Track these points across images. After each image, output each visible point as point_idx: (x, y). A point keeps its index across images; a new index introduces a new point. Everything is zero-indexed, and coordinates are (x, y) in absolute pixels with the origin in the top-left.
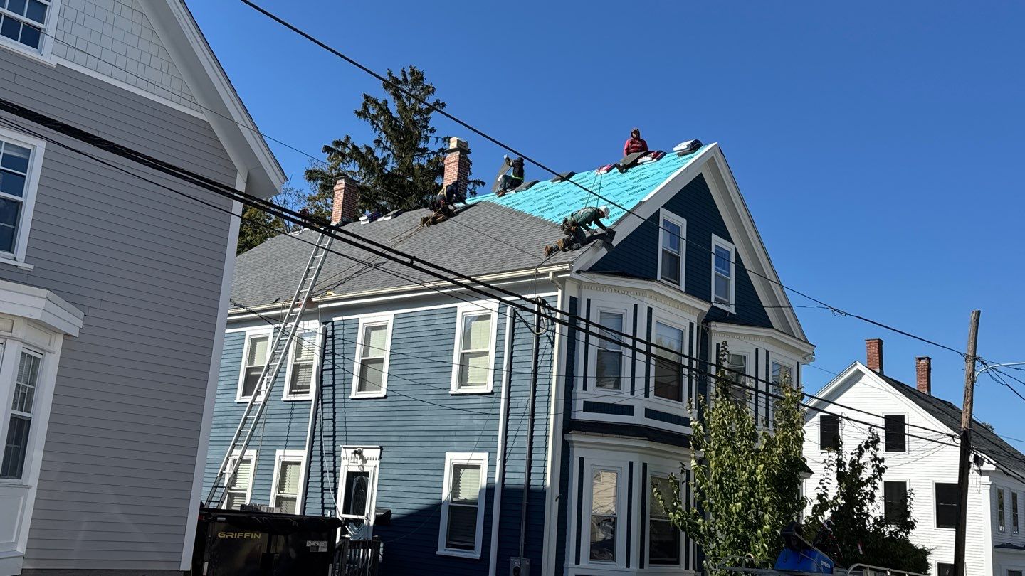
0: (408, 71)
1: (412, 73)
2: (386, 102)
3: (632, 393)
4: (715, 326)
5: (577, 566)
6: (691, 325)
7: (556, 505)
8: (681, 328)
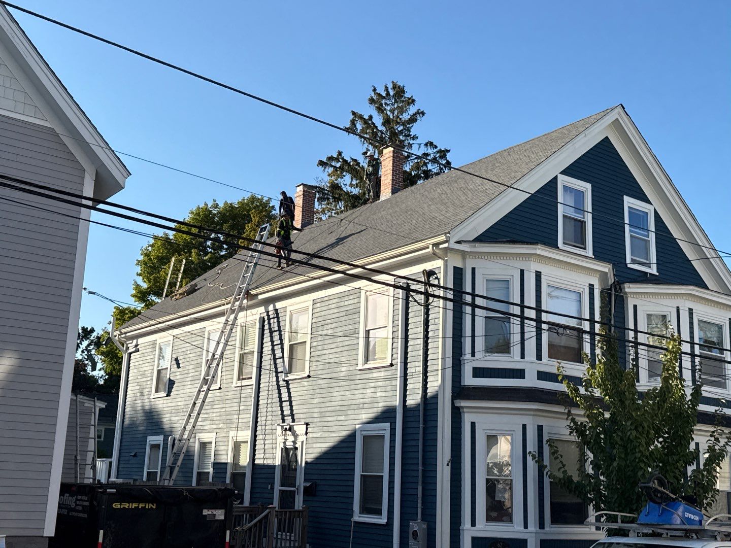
0: (390, 86)
1: (394, 87)
2: (371, 117)
3: (523, 356)
4: (629, 287)
5: (473, 528)
6: (591, 287)
7: (448, 470)
8: (580, 290)
